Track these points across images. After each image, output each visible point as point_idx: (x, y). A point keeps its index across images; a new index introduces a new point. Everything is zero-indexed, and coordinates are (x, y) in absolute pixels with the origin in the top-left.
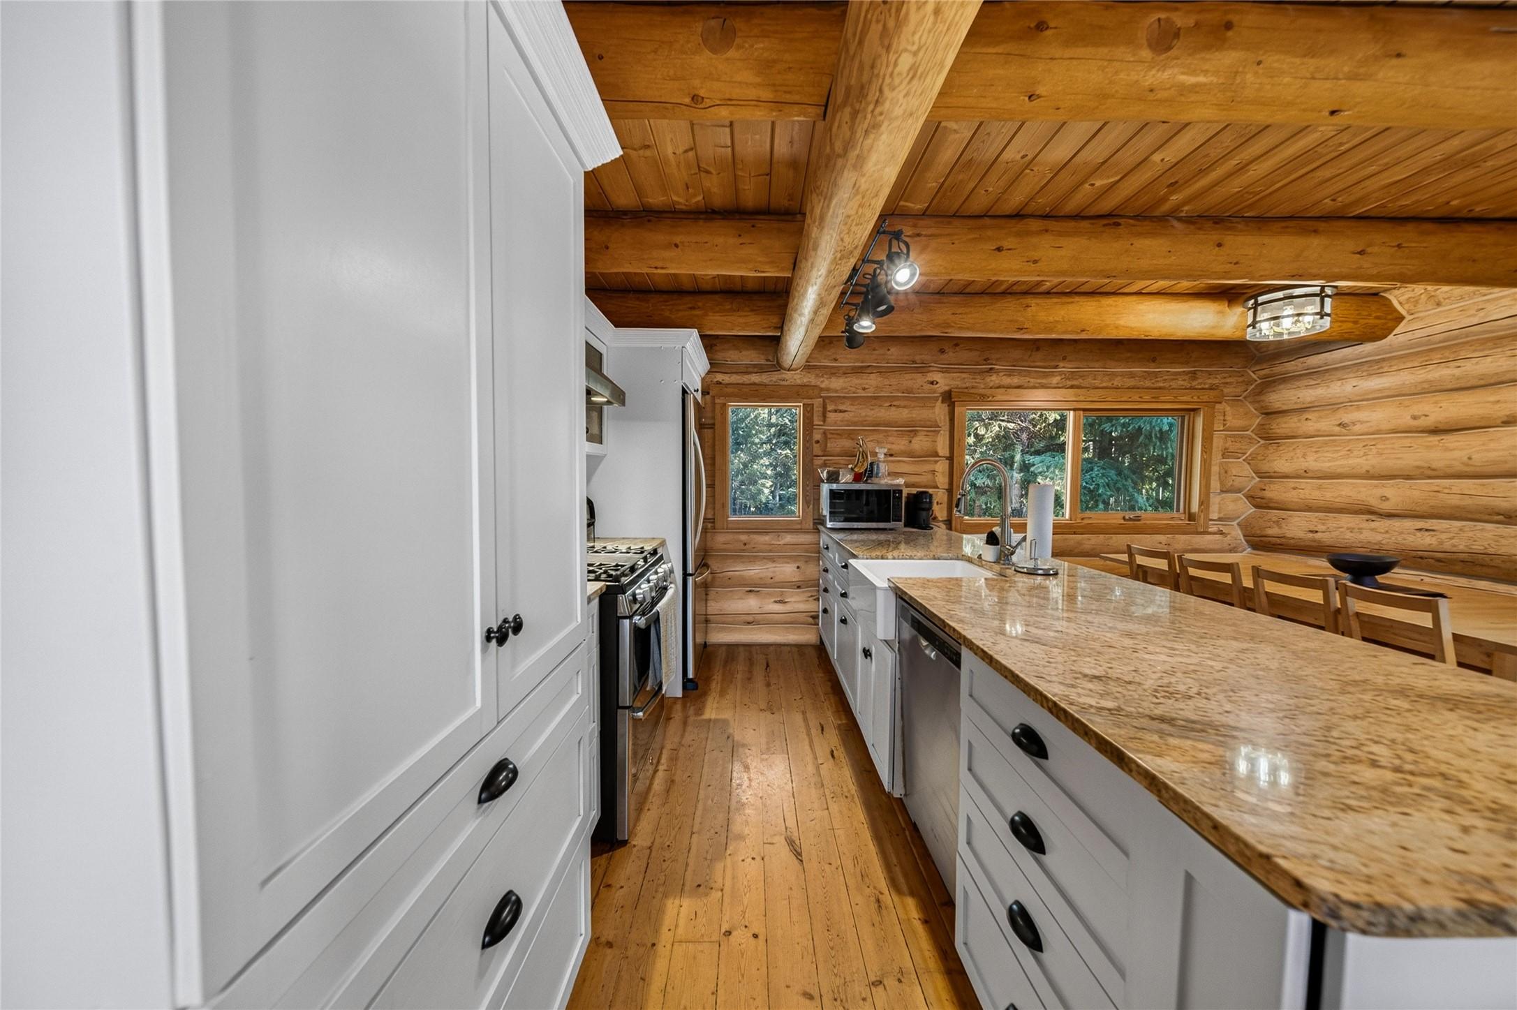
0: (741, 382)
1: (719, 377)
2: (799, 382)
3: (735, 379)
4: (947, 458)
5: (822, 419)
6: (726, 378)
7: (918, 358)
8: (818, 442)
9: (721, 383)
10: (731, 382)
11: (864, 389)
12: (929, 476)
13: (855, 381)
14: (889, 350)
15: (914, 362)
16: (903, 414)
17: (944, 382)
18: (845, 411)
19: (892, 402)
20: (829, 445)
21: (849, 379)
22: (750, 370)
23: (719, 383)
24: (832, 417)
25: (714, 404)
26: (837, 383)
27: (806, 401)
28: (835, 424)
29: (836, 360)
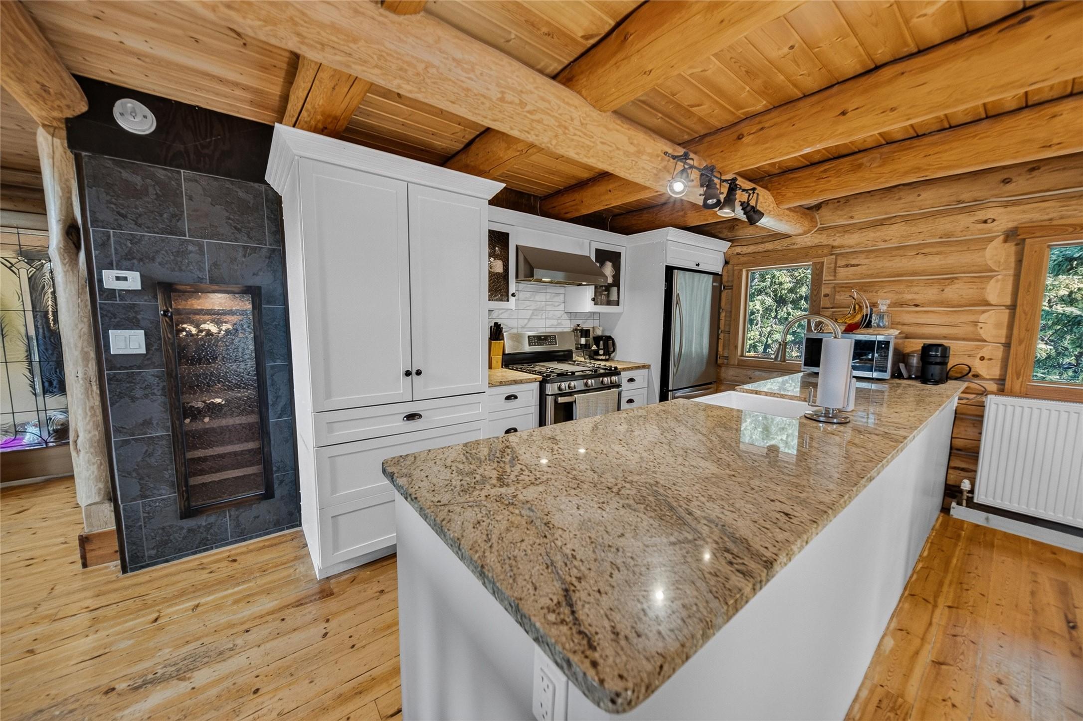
0: (756, 250)
1: (738, 250)
2: (809, 244)
3: (751, 249)
4: (1007, 307)
5: (833, 274)
6: (744, 250)
7: (965, 196)
8: (826, 295)
9: (740, 254)
10: (747, 252)
11: (885, 241)
12: (970, 328)
13: (871, 234)
14: (919, 195)
15: (959, 202)
16: (935, 262)
17: (1005, 219)
18: (858, 265)
19: (920, 249)
20: (837, 297)
21: (864, 234)
22: (765, 240)
23: (738, 254)
24: (842, 272)
25: (733, 270)
26: (852, 240)
27: (816, 260)
28: (847, 278)
29: (852, 217)
